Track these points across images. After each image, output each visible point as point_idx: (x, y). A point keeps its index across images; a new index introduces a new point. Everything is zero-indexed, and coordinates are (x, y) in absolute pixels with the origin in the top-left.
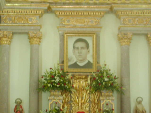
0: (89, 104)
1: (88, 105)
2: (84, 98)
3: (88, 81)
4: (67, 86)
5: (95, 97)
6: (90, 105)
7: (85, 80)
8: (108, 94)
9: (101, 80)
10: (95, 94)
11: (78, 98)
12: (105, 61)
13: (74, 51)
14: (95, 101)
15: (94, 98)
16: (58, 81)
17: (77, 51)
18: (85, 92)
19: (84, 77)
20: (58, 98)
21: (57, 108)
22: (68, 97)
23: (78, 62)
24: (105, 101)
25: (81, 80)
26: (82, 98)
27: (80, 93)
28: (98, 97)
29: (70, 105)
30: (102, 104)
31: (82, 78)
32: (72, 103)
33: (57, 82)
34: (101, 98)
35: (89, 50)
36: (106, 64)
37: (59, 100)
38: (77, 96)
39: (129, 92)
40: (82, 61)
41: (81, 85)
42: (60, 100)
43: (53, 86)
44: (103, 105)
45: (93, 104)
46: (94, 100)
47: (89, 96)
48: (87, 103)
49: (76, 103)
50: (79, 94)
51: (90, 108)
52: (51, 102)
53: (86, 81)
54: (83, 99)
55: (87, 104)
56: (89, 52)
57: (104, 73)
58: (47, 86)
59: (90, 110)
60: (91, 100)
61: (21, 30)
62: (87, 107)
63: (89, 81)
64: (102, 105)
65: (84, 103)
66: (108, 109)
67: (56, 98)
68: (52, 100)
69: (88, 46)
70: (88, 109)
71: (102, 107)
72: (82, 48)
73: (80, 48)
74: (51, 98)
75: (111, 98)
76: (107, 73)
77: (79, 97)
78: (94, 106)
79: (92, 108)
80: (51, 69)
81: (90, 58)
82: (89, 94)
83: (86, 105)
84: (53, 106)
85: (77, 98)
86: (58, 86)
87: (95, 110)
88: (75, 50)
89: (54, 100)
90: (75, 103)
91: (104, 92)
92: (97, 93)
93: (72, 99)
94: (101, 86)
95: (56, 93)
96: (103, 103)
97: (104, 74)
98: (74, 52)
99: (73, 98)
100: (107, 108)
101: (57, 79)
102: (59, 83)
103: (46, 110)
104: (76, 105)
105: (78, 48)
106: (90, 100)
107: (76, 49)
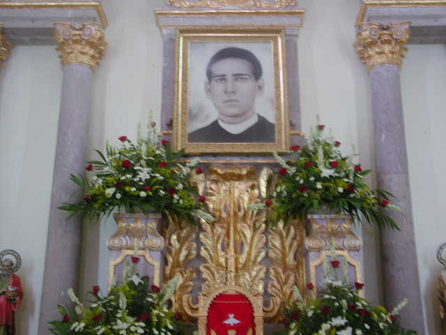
0: (264, 270)
1: (262, 275)
2: (246, 248)
3: (259, 188)
4: (180, 198)
5: (287, 244)
6: (267, 272)
7: (250, 183)
8: (335, 226)
9: (308, 177)
10: (284, 234)
11: (225, 248)
12: (318, 117)
13: (209, 86)
14: (287, 260)
15: (283, 247)
16: (143, 179)
17: (218, 87)
18: (249, 226)
19: (244, 172)
20: (144, 243)
21: (136, 280)
22: (186, 244)
23: (222, 121)
24: (324, 253)
25: (237, 183)
26: (239, 248)
27: (232, 229)
28: (295, 244)
29: (195, 275)
30: (313, 264)
31: (239, 178)
32: (202, 268)
33: (140, 180)
34: (309, 243)
35: (260, 82)
36: (321, 124)
37: (148, 251)
38: (221, 241)
39: (411, 223)
40: (236, 117)
41: (234, 203)
42: (151, 249)
43: (126, 195)
44: (319, 267)
45: (280, 270)
46: (284, 255)
47: (264, 240)
48: (256, 268)
49: (219, 265)
50: (228, 234)
51: (270, 286)
52: (119, 260)
53: (253, 187)
54: (241, 252)
55: (257, 271)
56: (260, 88)
57: (315, 153)
58: (103, 194)
59: (270, 290)
60: (272, 254)
61: (33, 20)
62: (256, 282)
63: (264, 189)
64: (313, 271)
65: (245, 267)
66: (338, 283)
67: (136, 242)
68: (120, 249)
69: (257, 72)
70: (261, 288)
71: (316, 276)
72: (238, 77)
73: (229, 77)
74: (116, 242)
75: (348, 242)
76: (327, 155)
77: (228, 245)
78: (283, 277)
79: (276, 283)
80: (123, 139)
81: (264, 108)
82: (266, 232)
83: (254, 273)
84: (124, 274)
85: (219, 247)
86: (143, 194)
87: (286, 292)
88: (214, 83)
89: (130, 252)
90: (212, 265)
91: (320, 220)
92: (292, 231)
93: (203, 253)
94: (309, 194)
95: (140, 225)
96: (317, 262)
97: (317, 158)
98: (209, 91)
99: (206, 249)
100: (336, 279)
101: (144, 174)
102: (148, 185)
103: (92, 291)
104: (218, 273)
105: (223, 78)
106: (267, 255)
107: (217, 81)
